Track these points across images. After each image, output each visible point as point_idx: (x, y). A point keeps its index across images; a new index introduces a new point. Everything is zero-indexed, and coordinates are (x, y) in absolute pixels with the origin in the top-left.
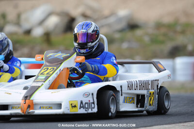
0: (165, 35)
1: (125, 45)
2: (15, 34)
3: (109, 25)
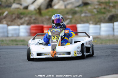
0: (104, 8)
1: (83, 15)
2: (18, 8)
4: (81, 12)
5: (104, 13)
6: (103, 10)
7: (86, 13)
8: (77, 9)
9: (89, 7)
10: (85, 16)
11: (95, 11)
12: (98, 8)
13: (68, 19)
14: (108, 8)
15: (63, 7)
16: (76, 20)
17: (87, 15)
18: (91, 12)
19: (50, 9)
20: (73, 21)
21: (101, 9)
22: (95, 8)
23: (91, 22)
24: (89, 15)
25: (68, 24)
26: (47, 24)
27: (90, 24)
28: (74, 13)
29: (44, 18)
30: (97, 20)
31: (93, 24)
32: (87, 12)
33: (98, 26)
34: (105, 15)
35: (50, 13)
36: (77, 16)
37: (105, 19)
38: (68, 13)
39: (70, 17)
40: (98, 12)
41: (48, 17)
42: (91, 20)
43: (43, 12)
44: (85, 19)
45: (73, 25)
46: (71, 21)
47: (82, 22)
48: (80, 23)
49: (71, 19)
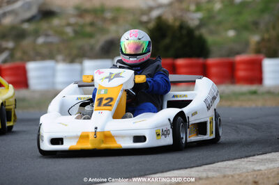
4: (37, 34)
5: (91, 36)
6: (88, 29)
7: (47, 35)
8: (26, 26)
9: (56, 22)
10: (46, 44)
11: (69, 30)
12: (76, 24)
13: (6, 49)
14: (99, 23)
16: (25, 53)
17: (50, 39)
18: (60, 33)
20: (18, 54)
21: (83, 26)
22: (69, 25)
23: (60, 57)
24: (54, 39)
25: (4, 62)
27: (57, 61)
28: (19, 35)
30: (75, 52)
31: (64, 61)
32: (50, 32)
33: (76, 66)
34: (92, 41)
36: (26, 43)
37: (92, 48)
39: (10, 44)
40: (76, 32)
42: (59, 52)
44: (44, 51)
45: (18, 63)
46: (12, 56)
47: (39, 56)
48: (33, 59)
49: (12, 51)
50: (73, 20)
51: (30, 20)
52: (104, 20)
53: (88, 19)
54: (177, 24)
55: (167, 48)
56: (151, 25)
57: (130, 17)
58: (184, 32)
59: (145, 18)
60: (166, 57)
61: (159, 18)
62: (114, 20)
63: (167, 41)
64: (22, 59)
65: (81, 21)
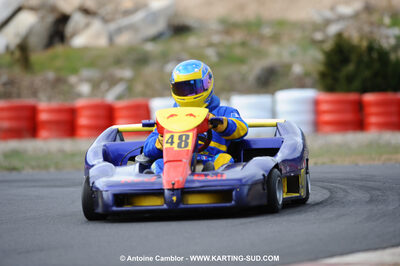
0: (243, 44)
3: (132, 27)
4: (166, 58)
5: (242, 61)
6: (238, 51)
7: (178, 60)
8: (150, 47)
9: (192, 41)
11: (211, 53)
12: (221, 44)
13: (121, 80)
14: (254, 43)
15: (103, 42)
16: (147, 85)
19: (59, 49)
20: (139, 87)
21: (231, 47)
22: (211, 45)
25: (119, 97)
26: (50, 99)
28: (141, 60)
29: (38, 80)
34: (244, 68)
35: (58, 63)
36: (150, 71)
37: (244, 79)
38: (118, 62)
39: (127, 73)
40: (220, 56)
41: (51, 75)
43: (37, 57)
45: (139, 100)
46: (129, 90)
48: (161, 95)
49: (130, 83)
50: (216, 39)
51: (155, 38)
52: (261, 38)
53: (238, 37)
54: (365, 44)
55: (350, 79)
56: (328, 46)
57: (298, 35)
58: (375, 55)
59: (319, 36)
60: (348, 90)
61: (339, 35)
62: (276, 39)
63: (351, 68)
64: (144, 94)
65: (228, 40)
